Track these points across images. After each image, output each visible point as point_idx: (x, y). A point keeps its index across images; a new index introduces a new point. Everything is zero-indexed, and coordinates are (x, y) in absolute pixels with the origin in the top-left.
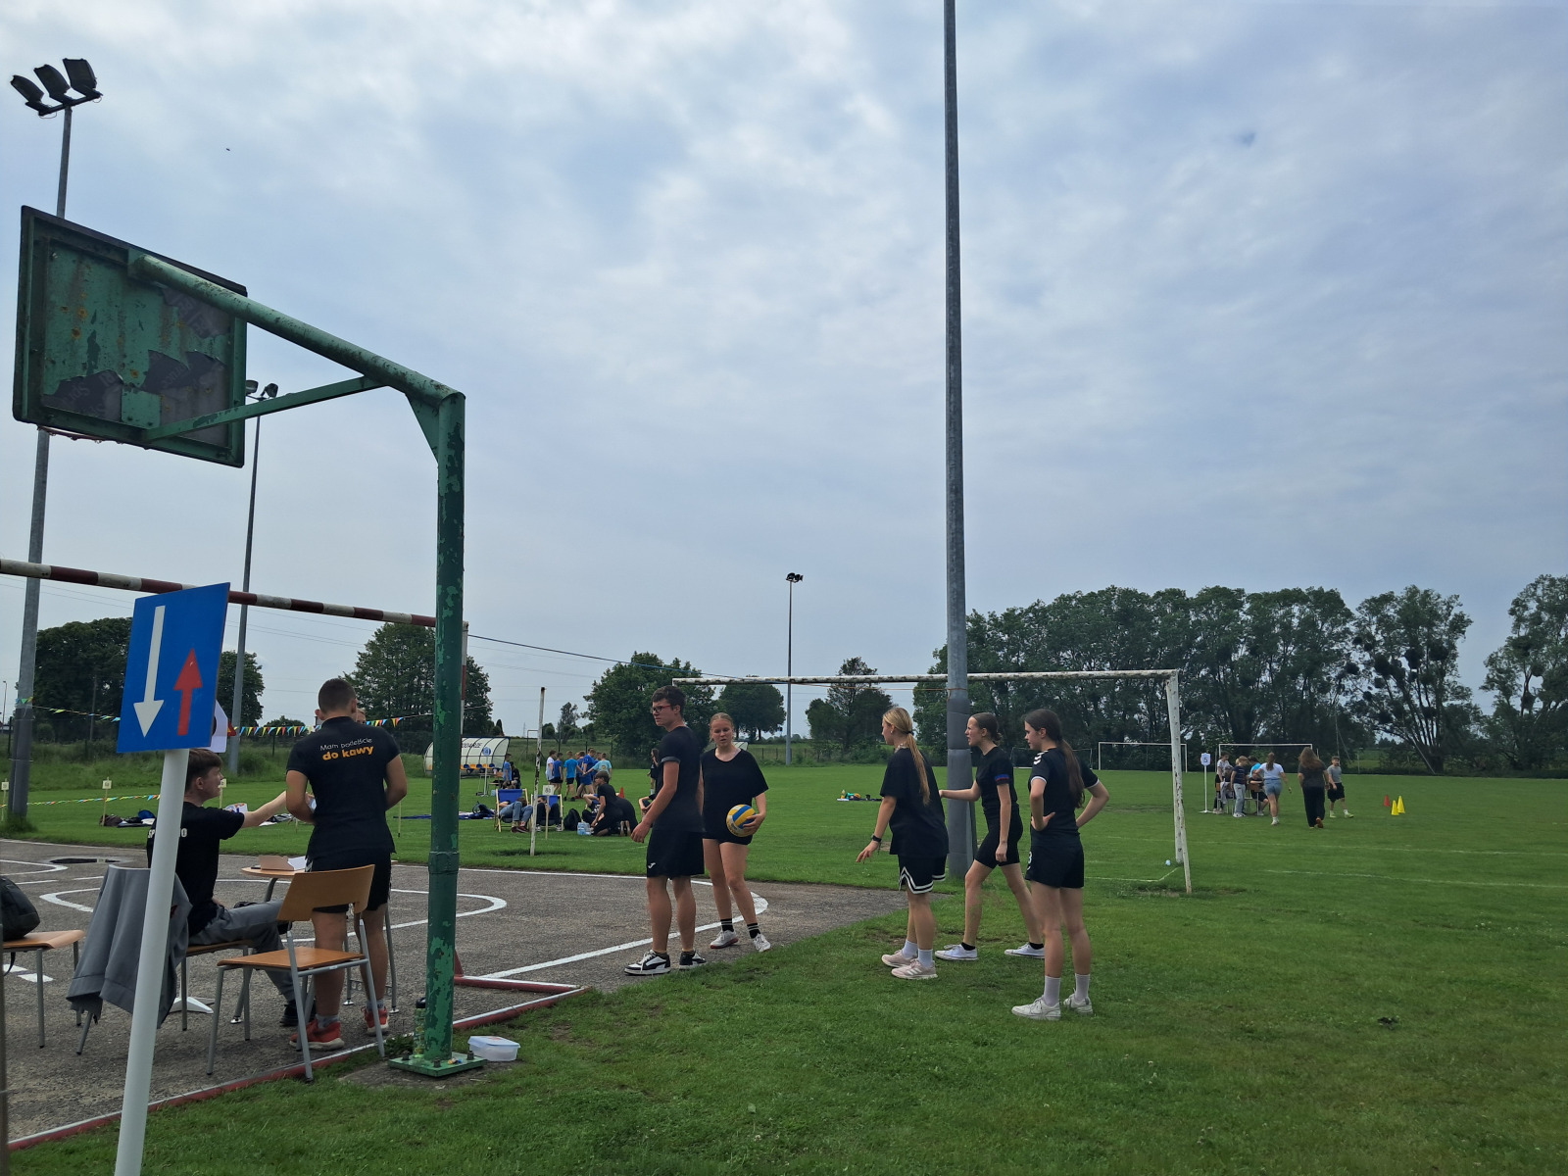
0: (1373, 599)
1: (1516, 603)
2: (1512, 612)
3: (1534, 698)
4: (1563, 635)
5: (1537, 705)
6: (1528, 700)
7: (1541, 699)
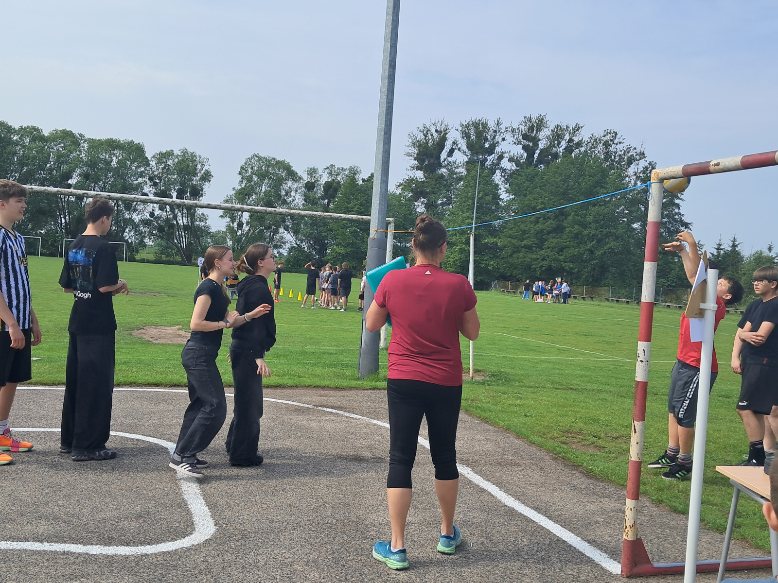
1: (242, 168)
2: (240, 173)
3: (243, 224)
4: (263, 190)
5: (246, 228)
6: (240, 225)
7: (247, 225)
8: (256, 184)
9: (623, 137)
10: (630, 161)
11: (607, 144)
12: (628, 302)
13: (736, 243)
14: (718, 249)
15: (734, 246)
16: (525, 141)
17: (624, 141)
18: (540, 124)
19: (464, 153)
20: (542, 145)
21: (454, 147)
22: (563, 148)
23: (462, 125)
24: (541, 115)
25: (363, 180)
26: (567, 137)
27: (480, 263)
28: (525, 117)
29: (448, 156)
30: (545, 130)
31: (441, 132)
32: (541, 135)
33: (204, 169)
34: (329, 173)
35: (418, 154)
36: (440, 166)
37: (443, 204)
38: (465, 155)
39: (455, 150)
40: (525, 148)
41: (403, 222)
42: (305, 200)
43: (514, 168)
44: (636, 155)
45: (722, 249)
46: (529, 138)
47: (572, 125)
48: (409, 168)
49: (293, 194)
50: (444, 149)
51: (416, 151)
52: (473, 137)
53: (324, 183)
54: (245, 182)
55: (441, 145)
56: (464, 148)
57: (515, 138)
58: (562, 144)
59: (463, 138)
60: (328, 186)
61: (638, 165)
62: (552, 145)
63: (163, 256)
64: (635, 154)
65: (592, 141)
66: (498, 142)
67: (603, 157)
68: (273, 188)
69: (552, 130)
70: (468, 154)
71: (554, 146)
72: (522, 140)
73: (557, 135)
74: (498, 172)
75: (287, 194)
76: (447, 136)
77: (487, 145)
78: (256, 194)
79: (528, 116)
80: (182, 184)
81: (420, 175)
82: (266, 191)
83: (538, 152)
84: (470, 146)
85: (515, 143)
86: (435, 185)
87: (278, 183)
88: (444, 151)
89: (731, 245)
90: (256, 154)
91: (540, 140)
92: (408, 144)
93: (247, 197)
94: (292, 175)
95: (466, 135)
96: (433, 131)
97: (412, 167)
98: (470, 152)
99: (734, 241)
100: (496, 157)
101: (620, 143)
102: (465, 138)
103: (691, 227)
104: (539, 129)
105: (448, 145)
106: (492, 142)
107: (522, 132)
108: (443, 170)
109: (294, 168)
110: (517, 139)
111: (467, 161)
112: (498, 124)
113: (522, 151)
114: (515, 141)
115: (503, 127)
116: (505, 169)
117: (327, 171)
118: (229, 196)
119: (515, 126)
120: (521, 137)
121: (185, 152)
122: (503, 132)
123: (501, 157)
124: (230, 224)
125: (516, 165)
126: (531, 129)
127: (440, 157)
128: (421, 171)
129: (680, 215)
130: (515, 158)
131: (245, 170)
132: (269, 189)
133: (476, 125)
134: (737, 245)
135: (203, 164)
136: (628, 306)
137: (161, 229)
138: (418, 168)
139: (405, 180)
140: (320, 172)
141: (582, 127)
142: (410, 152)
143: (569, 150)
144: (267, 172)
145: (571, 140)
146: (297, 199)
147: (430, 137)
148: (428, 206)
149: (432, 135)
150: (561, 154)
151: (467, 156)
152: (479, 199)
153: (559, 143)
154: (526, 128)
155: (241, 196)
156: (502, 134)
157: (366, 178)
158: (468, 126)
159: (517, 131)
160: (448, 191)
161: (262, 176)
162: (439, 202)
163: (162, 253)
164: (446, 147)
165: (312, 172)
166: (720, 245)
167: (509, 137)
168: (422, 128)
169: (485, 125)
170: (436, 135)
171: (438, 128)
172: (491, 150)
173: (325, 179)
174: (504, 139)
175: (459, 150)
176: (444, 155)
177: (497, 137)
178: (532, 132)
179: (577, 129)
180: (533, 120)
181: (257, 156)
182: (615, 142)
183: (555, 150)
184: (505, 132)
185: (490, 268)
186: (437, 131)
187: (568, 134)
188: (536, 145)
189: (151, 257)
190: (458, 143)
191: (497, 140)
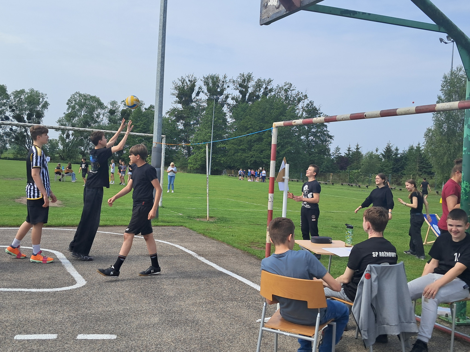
0: (16, 91)
1: (69, 100)
2: (68, 104)
3: (70, 135)
4: (83, 114)
5: (71, 137)
6: (68, 136)
7: (72, 136)
8: (78, 110)
9: (295, 87)
10: (299, 100)
11: (286, 91)
12: (298, 181)
13: (359, 147)
14: (349, 150)
15: (358, 149)
16: (241, 88)
17: (295, 89)
18: (249, 78)
19: (206, 94)
20: (250, 90)
21: (200, 91)
22: (262, 92)
23: (204, 78)
24: (249, 73)
25: (146, 109)
26: (264, 86)
27: (216, 159)
28: (240, 74)
29: (197, 96)
30: (252, 82)
31: (192, 81)
32: (250, 85)
33: (44, 101)
34: (124, 105)
35: (178, 94)
36: (192, 101)
37: (194, 124)
38: (206, 95)
39: (201, 92)
40: (241, 92)
41: (170, 135)
42: (109, 121)
43: (235, 103)
44: (303, 97)
45: (351, 151)
46: (243, 86)
47: (267, 80)
48: (173, 102)
49: (101, 116)
50: (194, 91)
51: (177, 92)
52: (211, 85)
53: (121, 110)
54: (71, 109)
55: (192, 89)
56: (206, 91)
57: (235, 86)
58: (261, 90)
59: (205, 85)
60: (124, 113)
61: (304, 102)
62: (255, 91)
63: (18, 155)
64: (301, 96)
65: (278, 88)
66: (225, 88)
67: (284, 98)
68: (89, 113)
69: (256, 82)
70: (208, 95)
71: (257, 91)
72: (239, 87)
73: (259, 85)
74: (225, 106)
75: (98, 116)
76: (195, 84)
77: (219, 90)
78: (78, 117)
79: (242, 73)
80: (31, 110)
81: (180, 106)
82: (84, 115)
83: (248, 94)
84: (209, 90)
85: (235, 89)
86: (189, 112)
87: (92, 110)
88: (194, 93)
89: (356, 148)
90: (78, 92)
91: (249, 87)
92: (172, 88)
93: (72, 118)
94: (101, 105)
95: (206, 83)
96: (187, 80)
97: (175, 102)
98: (209, 94)
99: (358, 146)
100: (225, 97)
101: (293, 90)
102: (206, 85)
103: (333, 138)
104: (248, 81)
105: (196, 89)
106: (221, 88)
107: (239, 83)
108: (194, 104)
109: (102, 101)
110: (236, 86)
111: (207, 99)
112: (225, 78)
113: (239, 94)
114: (235, 88)
115: (228, 79)
116: (230, 104)
117: (124, 103)
118: (61, 118)
119: (235, 79)
120: (238, 85)
121: (32, 91)
122: (228, 82)
123: (227, 97)
124: (61, 136)
125: (236, 102)
126: (244, 81)
127: (192, 96)
128: (180, 104)
129: (327, 131)
130: (235, 98)
131: (71, 102)
132: (86, 114)
133: (212, 78)
134: (359, 148)
135: (44, 98)
136: (298, 183)
137: (17, 138)
138: (179, 103)
139: (171, 109)
140: (119, 103)
141: (272, 80)
142: (174, 92)
143: (265, 94)
144: (85, 103)
145: (266, 88)
146: (104, 120)
147: (186, 84)
148: (185, 125)
149: (186, 83)
150: (261, 96)
151: (207, 96)
152: (215, 121)
153: (260, 90)
154: (241, 81)
155: (69, 118)
156: (227, 83)
157: (147, 107)
158: (207, 78)
159: (236, 82)
160: (196, 116)
161: (82, 106)
162: (192, 123)
163: (18, 154)
164: (195, 90)
165: (113, 103)
166: (349, 148)
167: (231, 85)
168: (180, 79)
169: (217, 78)
170: (189, 83)
171: (190, 79)
172: (221, 93)
173: (122, 108)
174: (228, 87)
175: (203, 92)
176: (194, 95)
177: (225, 85)
178: (245, 83)
179: (270, 81)
180: (245, 76)
181: (78, 93)
182: (291, 89)
183: (257, 93)
184: (229, 83)
185: (222, 162)
186: (189, 81)
187: (265, 85)
188: (247, 90)
189: (11, 156)
190: (202, 88)
191: (224, 87)
